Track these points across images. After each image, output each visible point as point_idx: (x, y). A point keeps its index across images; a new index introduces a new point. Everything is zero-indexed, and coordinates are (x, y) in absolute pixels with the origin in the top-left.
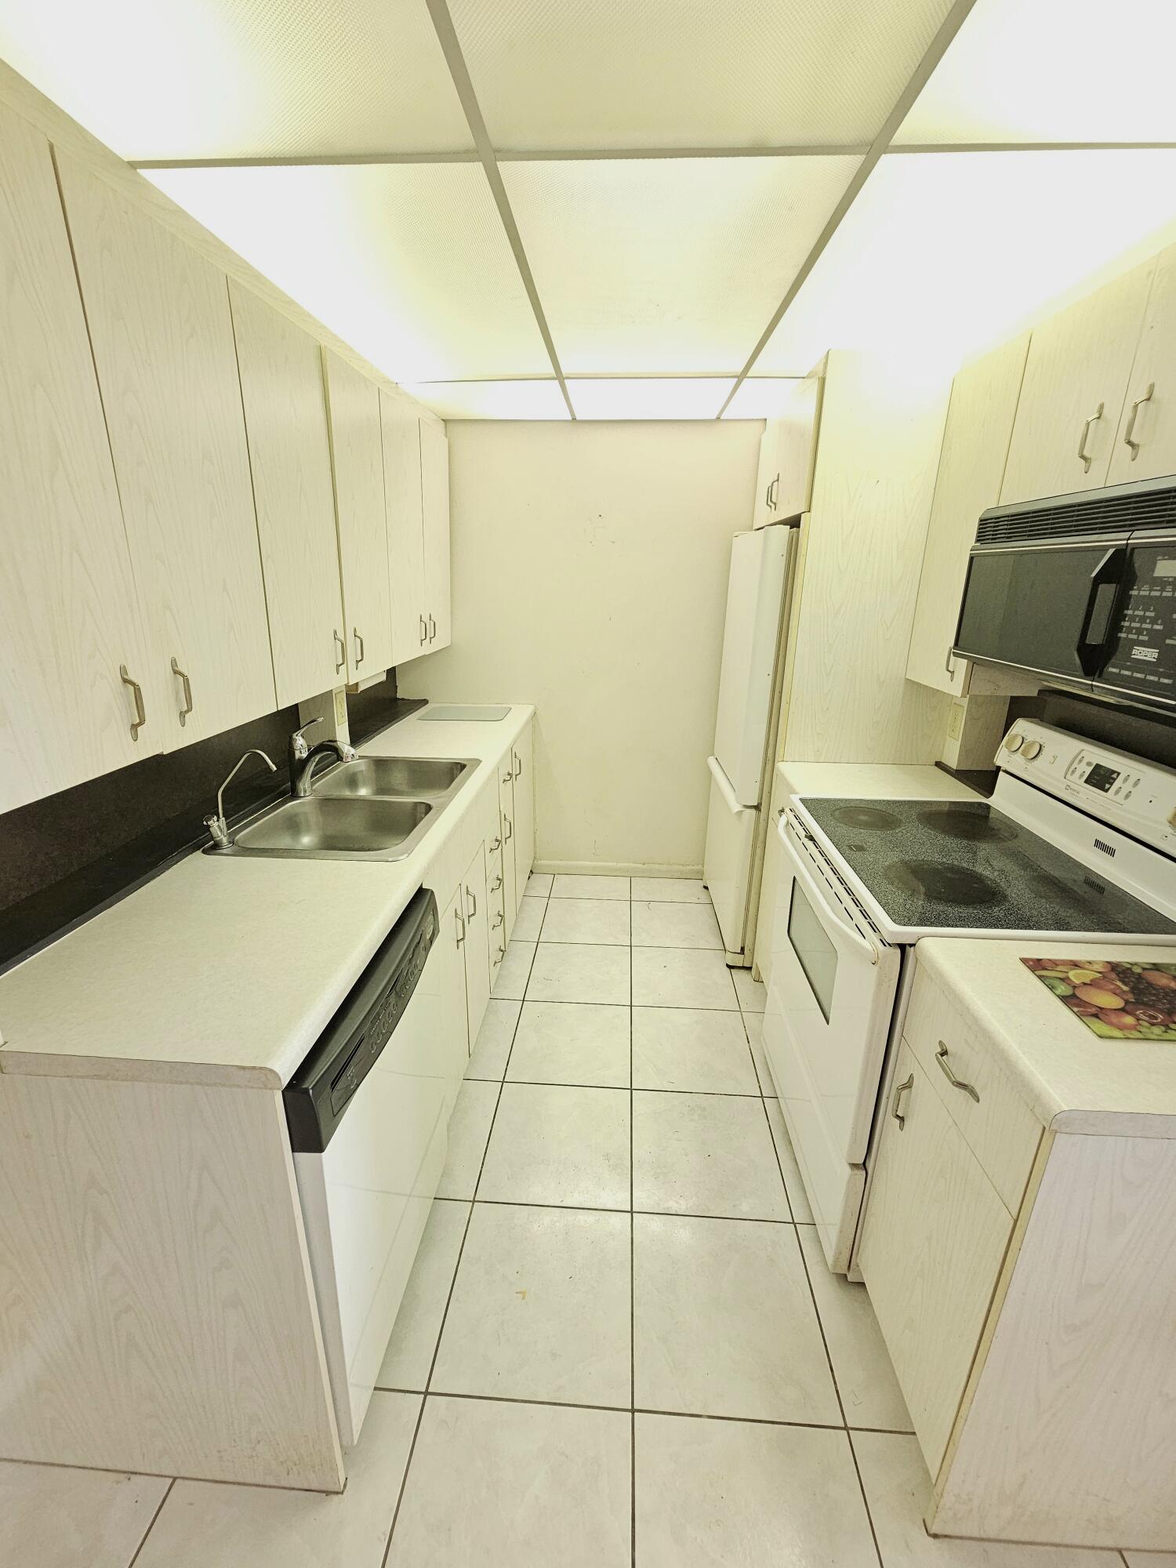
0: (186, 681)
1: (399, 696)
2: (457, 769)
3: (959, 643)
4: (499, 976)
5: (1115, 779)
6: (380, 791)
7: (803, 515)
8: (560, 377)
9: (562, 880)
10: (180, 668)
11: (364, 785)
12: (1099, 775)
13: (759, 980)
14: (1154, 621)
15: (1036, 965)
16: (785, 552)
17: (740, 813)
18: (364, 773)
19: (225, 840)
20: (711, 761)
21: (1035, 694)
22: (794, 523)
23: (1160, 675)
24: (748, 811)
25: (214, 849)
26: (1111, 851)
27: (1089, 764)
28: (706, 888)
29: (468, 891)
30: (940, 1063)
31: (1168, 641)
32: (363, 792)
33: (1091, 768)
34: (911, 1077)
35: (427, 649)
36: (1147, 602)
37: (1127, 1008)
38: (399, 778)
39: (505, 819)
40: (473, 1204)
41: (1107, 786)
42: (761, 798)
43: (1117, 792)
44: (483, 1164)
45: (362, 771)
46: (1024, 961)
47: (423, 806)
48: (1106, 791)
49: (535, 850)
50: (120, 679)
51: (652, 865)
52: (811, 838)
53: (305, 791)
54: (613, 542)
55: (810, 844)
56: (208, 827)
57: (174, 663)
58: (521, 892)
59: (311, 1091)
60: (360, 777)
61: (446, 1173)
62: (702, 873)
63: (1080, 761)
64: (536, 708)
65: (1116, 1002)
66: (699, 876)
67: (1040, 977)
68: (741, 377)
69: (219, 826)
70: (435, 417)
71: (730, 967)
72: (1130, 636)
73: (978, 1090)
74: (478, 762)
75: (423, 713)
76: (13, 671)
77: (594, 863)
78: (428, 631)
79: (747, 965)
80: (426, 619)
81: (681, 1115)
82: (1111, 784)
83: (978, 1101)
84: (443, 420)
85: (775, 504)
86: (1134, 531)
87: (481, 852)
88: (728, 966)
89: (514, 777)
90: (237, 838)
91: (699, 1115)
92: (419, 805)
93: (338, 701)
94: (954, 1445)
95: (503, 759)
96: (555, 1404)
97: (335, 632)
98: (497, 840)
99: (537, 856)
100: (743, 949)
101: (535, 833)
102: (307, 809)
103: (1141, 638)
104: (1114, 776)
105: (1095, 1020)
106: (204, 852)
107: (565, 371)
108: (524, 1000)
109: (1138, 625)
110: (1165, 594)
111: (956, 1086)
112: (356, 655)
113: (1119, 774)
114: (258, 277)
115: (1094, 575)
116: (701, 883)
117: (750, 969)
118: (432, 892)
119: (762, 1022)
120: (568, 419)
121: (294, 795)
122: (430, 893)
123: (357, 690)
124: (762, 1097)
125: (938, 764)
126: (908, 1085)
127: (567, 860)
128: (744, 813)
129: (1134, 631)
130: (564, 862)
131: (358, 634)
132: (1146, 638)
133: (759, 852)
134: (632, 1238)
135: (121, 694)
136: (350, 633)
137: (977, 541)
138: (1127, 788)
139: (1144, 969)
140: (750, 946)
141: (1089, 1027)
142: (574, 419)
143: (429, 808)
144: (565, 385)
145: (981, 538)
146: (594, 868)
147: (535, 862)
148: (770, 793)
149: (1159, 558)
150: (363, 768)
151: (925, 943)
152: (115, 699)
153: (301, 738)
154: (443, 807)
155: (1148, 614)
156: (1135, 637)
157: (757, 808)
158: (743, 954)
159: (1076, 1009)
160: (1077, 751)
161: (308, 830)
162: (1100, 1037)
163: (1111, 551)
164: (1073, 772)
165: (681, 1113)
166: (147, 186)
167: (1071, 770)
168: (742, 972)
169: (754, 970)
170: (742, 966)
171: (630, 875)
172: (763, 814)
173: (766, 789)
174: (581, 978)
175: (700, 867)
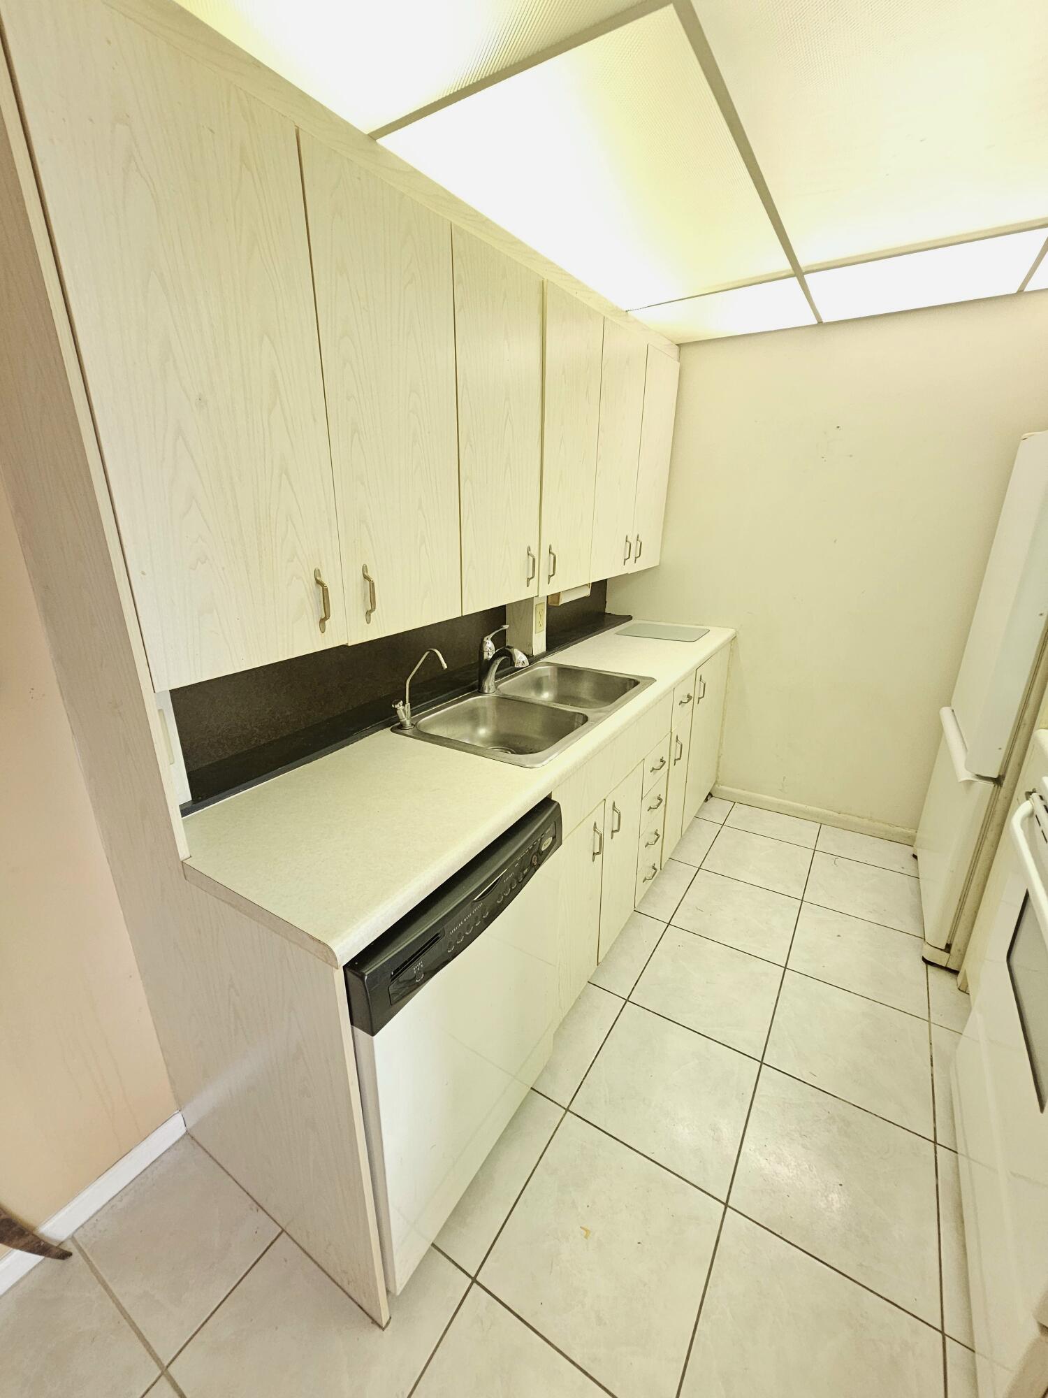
0: (372, 585)
1: (607, 611)
2: (630, 684)
4: (649, 893)
6: (561, 698)
8: (798, 272)
9: (741, 810)
10: (370, 574)
11: (548, 689)
13: (964, 990)
17: (969, 783)
18: (549, 678)
19: (408, 723)
20: (945, 712)
24: (984, 783)
25: (399, 728)
28: (915, 857)
29: (614, 806)
32: (546, 696)
35: (631, 568)
38: (585, 688)
39: (677, 740)
40: (566, 1112)
42: (1005, 769)
44: (586, 1076)
45: (548, 676)
47: (581, 717)
49: (717, 775)
50: (314, 581)
51: (850, 817)
53: (489, 689)
54: (851, 456)
56: (396, 709)
57: (365, 569)
58: (691, 811)
59: (366, 978)
60: (544, 681)
61: (548, 1068)
62: (913, 838)
64: (737, 632)
66: (910, 841)
69: (404, 710)
70: (669, 342)
71: (926, 962)
74: (652, 680)
75: (623, 628)
76: (223, 569)
77: (781, 800)
78: (633, 548)
79: (951, 967)
80: (632, 539)
81: (816, 1118)
84: (677, 345)
87: (640, 768)
88: (924, 959)
89: (696, 700)
90: (420, 722)
91: (839, 1128)
92: (577, 716)
93: (538, 610)
95: (683, 680)
97: (529, 549)
98: (662, 761)
99: (720, 781)
100: (949, 945)
101: (719, 757)
102: (487, 704)
106: (392, 730)
107: (803, 263)
108: (669, 923)
112: (549, 570)
114: (485, 222)
116: (910, 850)
117: (956, 973)
118: (559, 804)
119: (957, 1044)
120: (814, 323)
121: (479, 690)
122: (556, 804)
123: (558, 602)
124: (935, 1143)
127: (750, 791)
128: (975, 784)
130: (746, 792)
131: (553, 551)
133: (991, 836)
135: (314, 594)
136: (545, 551)
140: (961, 946)
142: (820, 323)
143: (586, 719)
144: (805, 282)
146: (779, 804)
147: (717, 786)
148: (1020, 765)
150: (549, 674)
152: (309, 598)
153: (490, 642)
154: (599, 720)
157: (998, 781)
158: (949, 952)
161: (485, 724)
165: (818, 1116)
166: (385, 152)
168: (943, 973)
169: (960, 976)
170: (944, 965)
171: (822, 822)
172: (1004, 791)
173: (1014, 759)
174: (735, 919)
175: (912, 832)
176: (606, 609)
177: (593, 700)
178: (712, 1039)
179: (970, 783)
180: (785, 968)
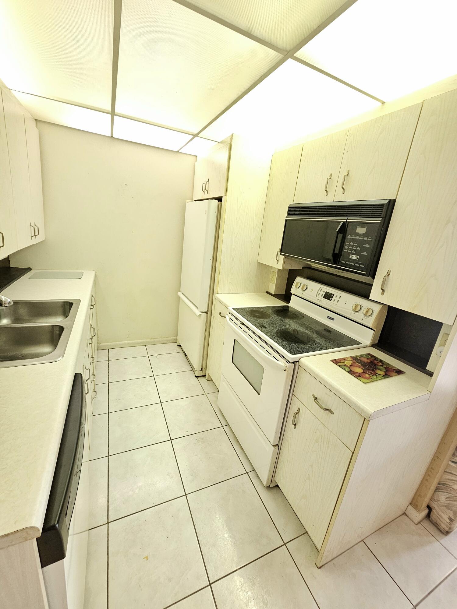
2: (69, 305)
3: (282, 250)
4: (94, 404)
5: (333, 297)
6: (17, 320)
7: (223, 197)
8: (113, 113)
9: (113, 352)
11: (5, 317)
12: (328, 295)
13: (209, 380)
14: (357, 247)
15: (336, 362)
16: (216, 211)
20: (180, 294)
21: (301, 269)
22: (220, 199)
23: (360, 264)
24: (204, 314)
26: (333, 320)
27: (324, 292)
28: (180, 346)
29: (85, 367)
30: (316, 403)
31: (362, 253)
33: (325, 293)
34: (299, 409)
35: (35, 241)
36: (353, 241)
37: (364, 371)
38: (23, 311)
39: (92, 327)
40: (108, 525)
41: (331, 299)
42: (208, 309)
43: (334, 301)
44: (108, 502)
46: (332, 361)
47: (58, 327)
48: (331, 300)
49: (98, 339)
51: (155, 339)
52: (243, 324)
55: (243, 327)
59: (57, 525)
61: (90, 514)
62: (177, 340)
63: (321, 291)
64: (96, 272)
65: (362, 371)
66: (176, 341)
67: (339, 366)
68: (195, 136)
70: (31, 117)
71: (196, 377)
72: (348, 251)
73: (333, 410)
74: (79, 301)
75: (30, 274)
77: (128, 342)
78: (35, 231)
79: (203, 375)
80: (33, 225)
82: (332, 298)
83: (333, 414)
84: (35, 119)
85: (207, 191)
86: (348, 217)
87: (87, 346)
89: (93, 306)
91: (201, 442)
94: (329, 534)
96: (176, 603)
98: (91, 339)
99: (99, 342)
100: (202, 369)
103: (352, 252)
104: (332, 295)
105: (360, 377)
107: (117, 111)
108: (108, 413)
109: (351, 248)
110: (360, 238)
111: (325, 410)
113: (334, 295)
115: (337, 230)
116: (176, 344)
117: (205, 376)
118: (81, 374)
120: (108, 135)
122: (80, 376)
124: (222, 426)
125: (267, 292)
126: (298, 413)
127: (114, 342)
128: (202, 315)
129: (350, 250)
130: (113, 343)
132: (354, 252)
133: (208, 330)
134: (189, 507)
137: (288, 215)
138: (337, 299)
139: (360, 357)
140: (205, 367)
141: (360, 380)
142: (112, 137)
143: (62, 328)
144: (114, 119)
145: (289, 214)
146: (128, 343)
147: (98, 344)
148: (212, 306)
149: (358, 227)
151: (302, 360)
154: (71, 327)
155: (354, 244)
156: (350, 251)
157: (207, 313)
158: (202, 371)
159: (354, 375)
160: (320, 287)
162: (365, 383)
163: (342, 223)
164: (319, 294)
165: (194, 443)
167: (318, 294)
168: (202, 378)
169: (207, 377)
170: (201, 375)
171: (145, 345)
172: (209, 315)
173: (210, 305)
174: (135, 396)
175: (175, 338)
176: (10, 265)
177: (30, 318)
178: (151, 445)
179: (200, 315)
180: (161, 403)
